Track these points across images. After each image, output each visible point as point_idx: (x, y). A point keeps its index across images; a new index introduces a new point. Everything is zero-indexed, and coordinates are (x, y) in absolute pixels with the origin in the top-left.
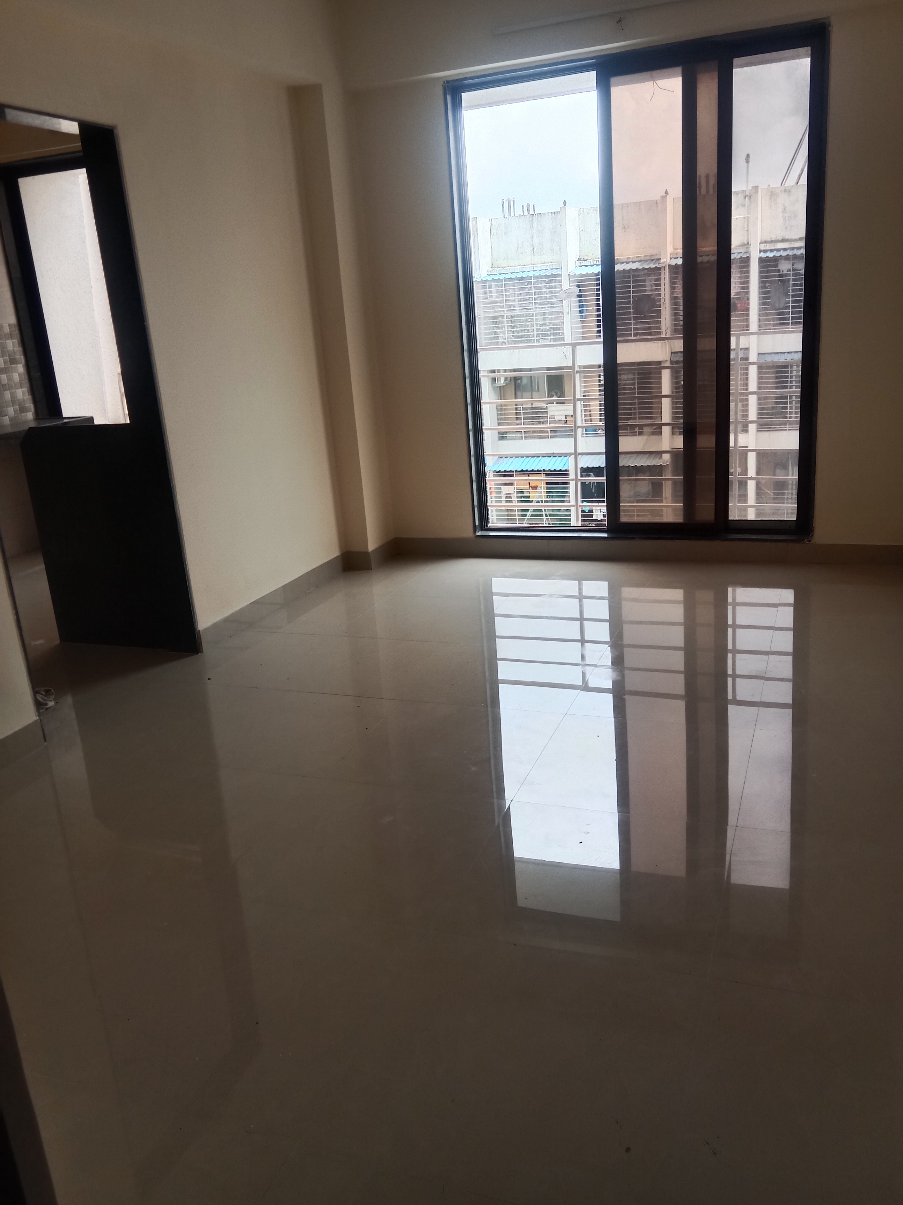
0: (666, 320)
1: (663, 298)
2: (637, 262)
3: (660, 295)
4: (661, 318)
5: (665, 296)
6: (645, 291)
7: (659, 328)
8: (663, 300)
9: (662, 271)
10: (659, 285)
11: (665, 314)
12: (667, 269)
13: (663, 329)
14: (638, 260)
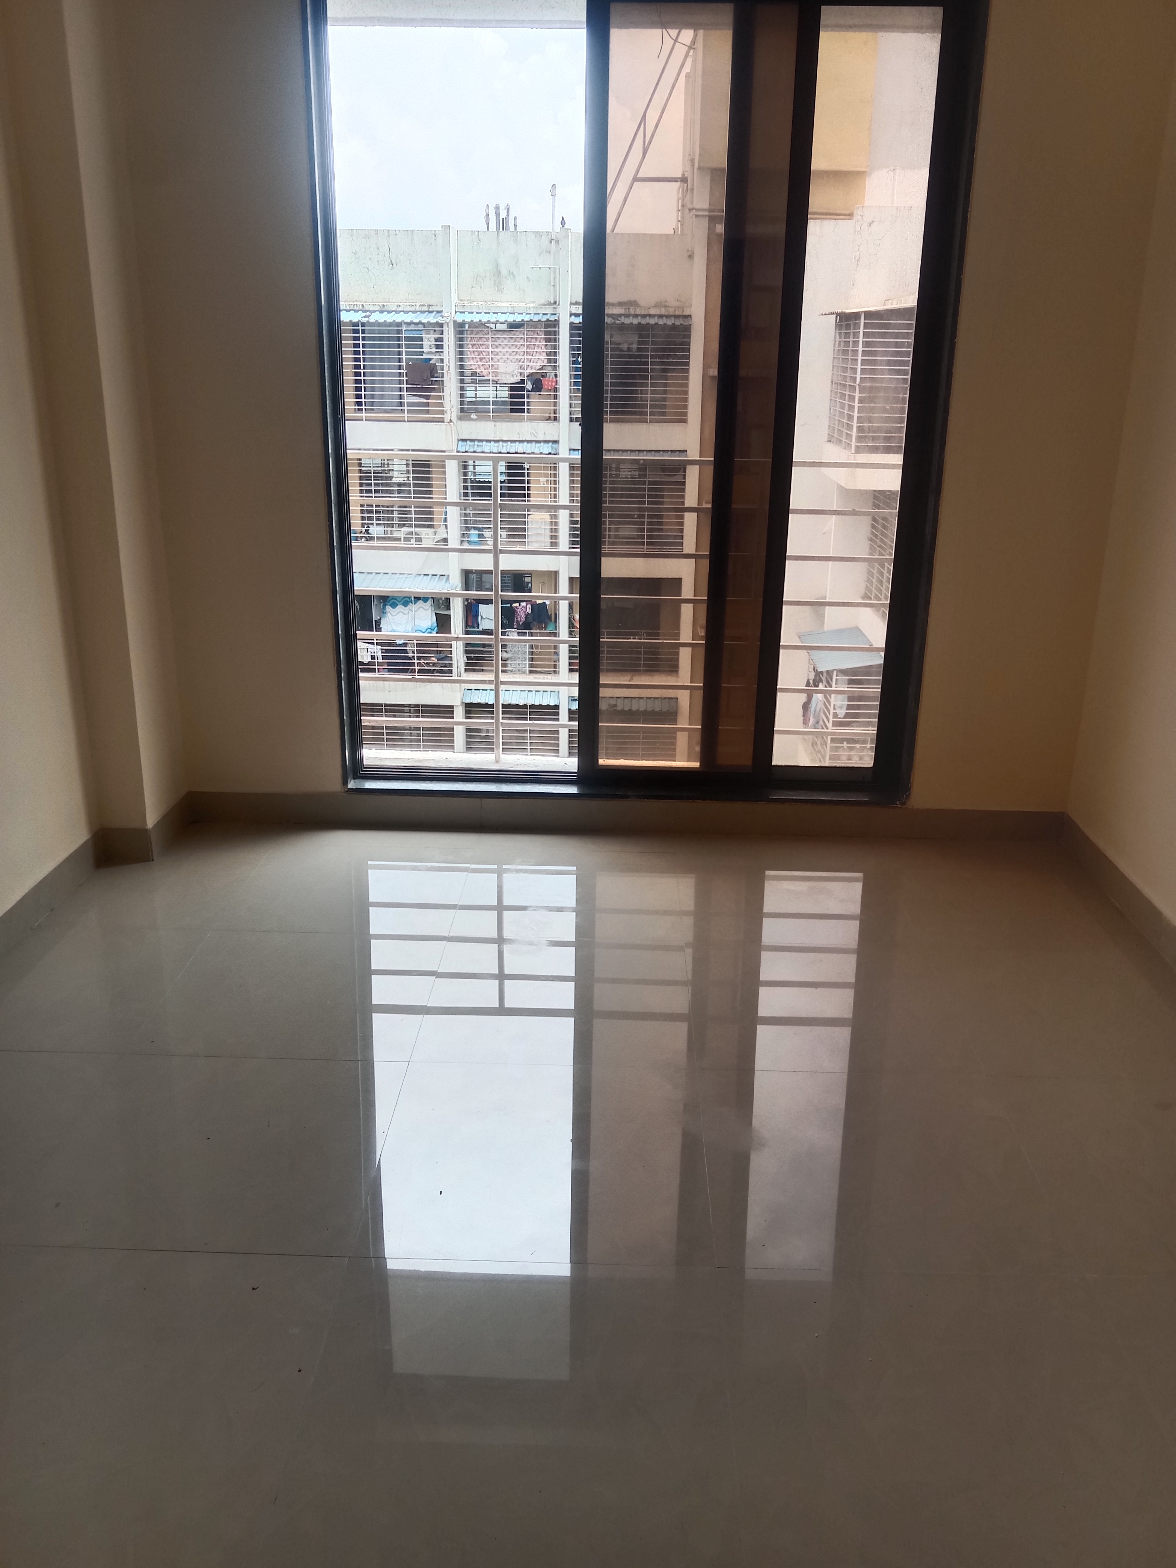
0: (450, 395)
1: (446, 365)
2: (410, 313)
3: (442, 361)
4: (443, 392)
5: (449, 363)
6: (422, 353)
7: (442, 405)
8: (446, 368)
9: (445, 328)
10: (441, 347)
11: (450, 387)
12: (451, 325)
13: (447, 407)
14: (412, 310)
